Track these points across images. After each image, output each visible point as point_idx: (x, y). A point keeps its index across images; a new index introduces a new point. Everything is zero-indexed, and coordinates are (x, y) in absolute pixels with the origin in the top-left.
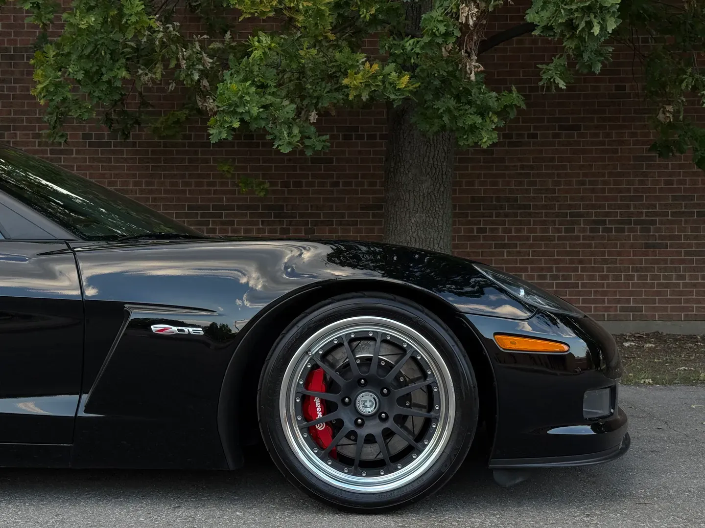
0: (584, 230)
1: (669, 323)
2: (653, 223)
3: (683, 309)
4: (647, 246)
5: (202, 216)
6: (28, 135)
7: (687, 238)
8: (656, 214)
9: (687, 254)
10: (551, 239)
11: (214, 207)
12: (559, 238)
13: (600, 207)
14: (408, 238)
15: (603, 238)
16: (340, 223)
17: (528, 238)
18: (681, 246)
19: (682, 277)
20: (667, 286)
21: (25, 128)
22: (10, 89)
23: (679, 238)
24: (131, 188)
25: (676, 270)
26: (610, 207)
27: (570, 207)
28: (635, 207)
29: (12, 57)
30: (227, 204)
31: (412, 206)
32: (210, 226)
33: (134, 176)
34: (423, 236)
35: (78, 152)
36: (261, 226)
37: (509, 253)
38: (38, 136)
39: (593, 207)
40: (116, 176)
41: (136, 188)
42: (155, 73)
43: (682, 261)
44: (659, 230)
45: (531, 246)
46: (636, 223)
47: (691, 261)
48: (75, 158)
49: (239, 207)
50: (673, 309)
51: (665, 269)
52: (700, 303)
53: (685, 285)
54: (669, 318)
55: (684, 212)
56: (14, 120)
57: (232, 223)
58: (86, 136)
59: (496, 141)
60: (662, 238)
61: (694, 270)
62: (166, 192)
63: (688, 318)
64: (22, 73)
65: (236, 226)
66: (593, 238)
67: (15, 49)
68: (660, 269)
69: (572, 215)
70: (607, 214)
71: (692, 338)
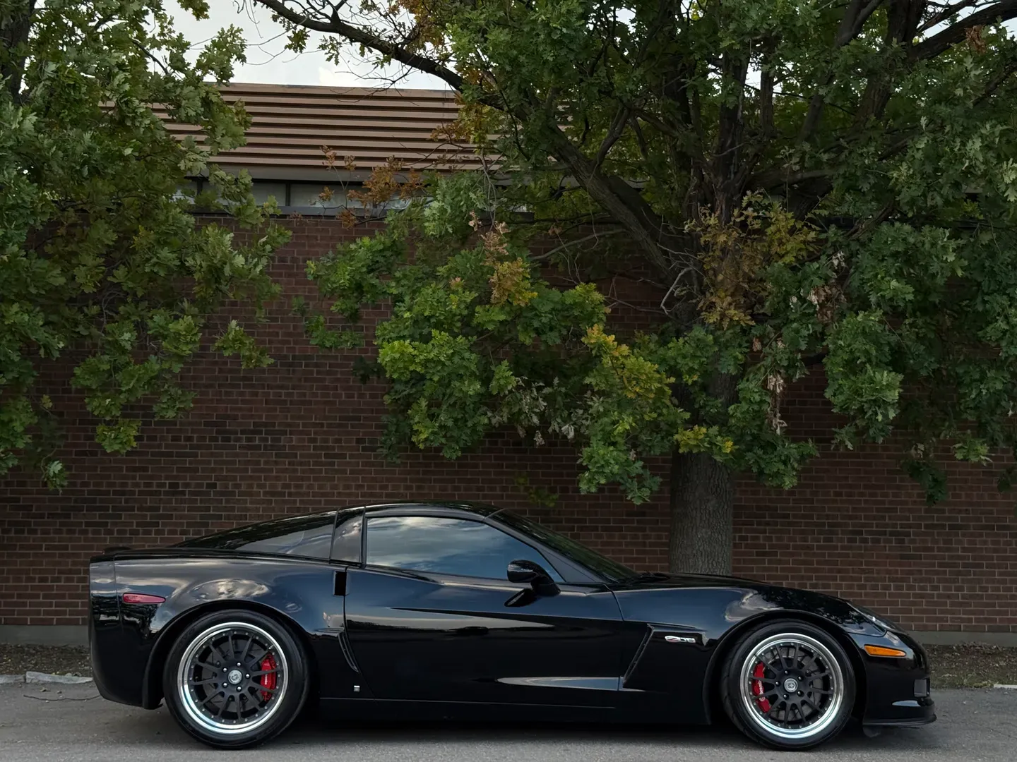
0: (841, 540)
1: (924, 633)
2: (908, 534)
3: (938, 619)
4: (902, 557)
6: (304, 439)
7: (939, 549)
8: (910, 526)
9: (941, 565)
10: (808, 547)
12: (819, 547)
13: (856, 518)
14: (694, 552)
15: (860, 548)
16: (605, 529)
17: (787, 547)
18: (935, 557)
19: (936, 588)
20: (922, 596)
21: (301, 433)
22: (288, 395)
23: (932, 549)
25: (930, 581)
26: (866, 518)
27: (828, 517)
28: (890, 519)
29: (290, 365)
31: (698, 521)
33: (405, 480)
34: (709, 550)
35: (352, 456)
37: (770, 562)
38: (314, 440)
39: (850, 517)
40: (388, 480)
42: (502, 416)
43: (937, 573)
44: (913, 541)
45: (792, 554)
46: (892, 534)
47: (945, 572)
48: (349, 463)
50: (929, 619)
51: (921, 580)
52: (954, 614)
53: (939, 596)
54: (925, 629)
55: (936, 525)
56: (289, 425)
58: (359, 441)
59: (795, 484)
60: (916, 549)
61: (946, 581)
63: (942, 629)
64: (300, 380)
66: (850, 548)
67: (294, 357)
68: (915, 580)
69: (830, 525)
70: (864, 525)
71: (948, 649)
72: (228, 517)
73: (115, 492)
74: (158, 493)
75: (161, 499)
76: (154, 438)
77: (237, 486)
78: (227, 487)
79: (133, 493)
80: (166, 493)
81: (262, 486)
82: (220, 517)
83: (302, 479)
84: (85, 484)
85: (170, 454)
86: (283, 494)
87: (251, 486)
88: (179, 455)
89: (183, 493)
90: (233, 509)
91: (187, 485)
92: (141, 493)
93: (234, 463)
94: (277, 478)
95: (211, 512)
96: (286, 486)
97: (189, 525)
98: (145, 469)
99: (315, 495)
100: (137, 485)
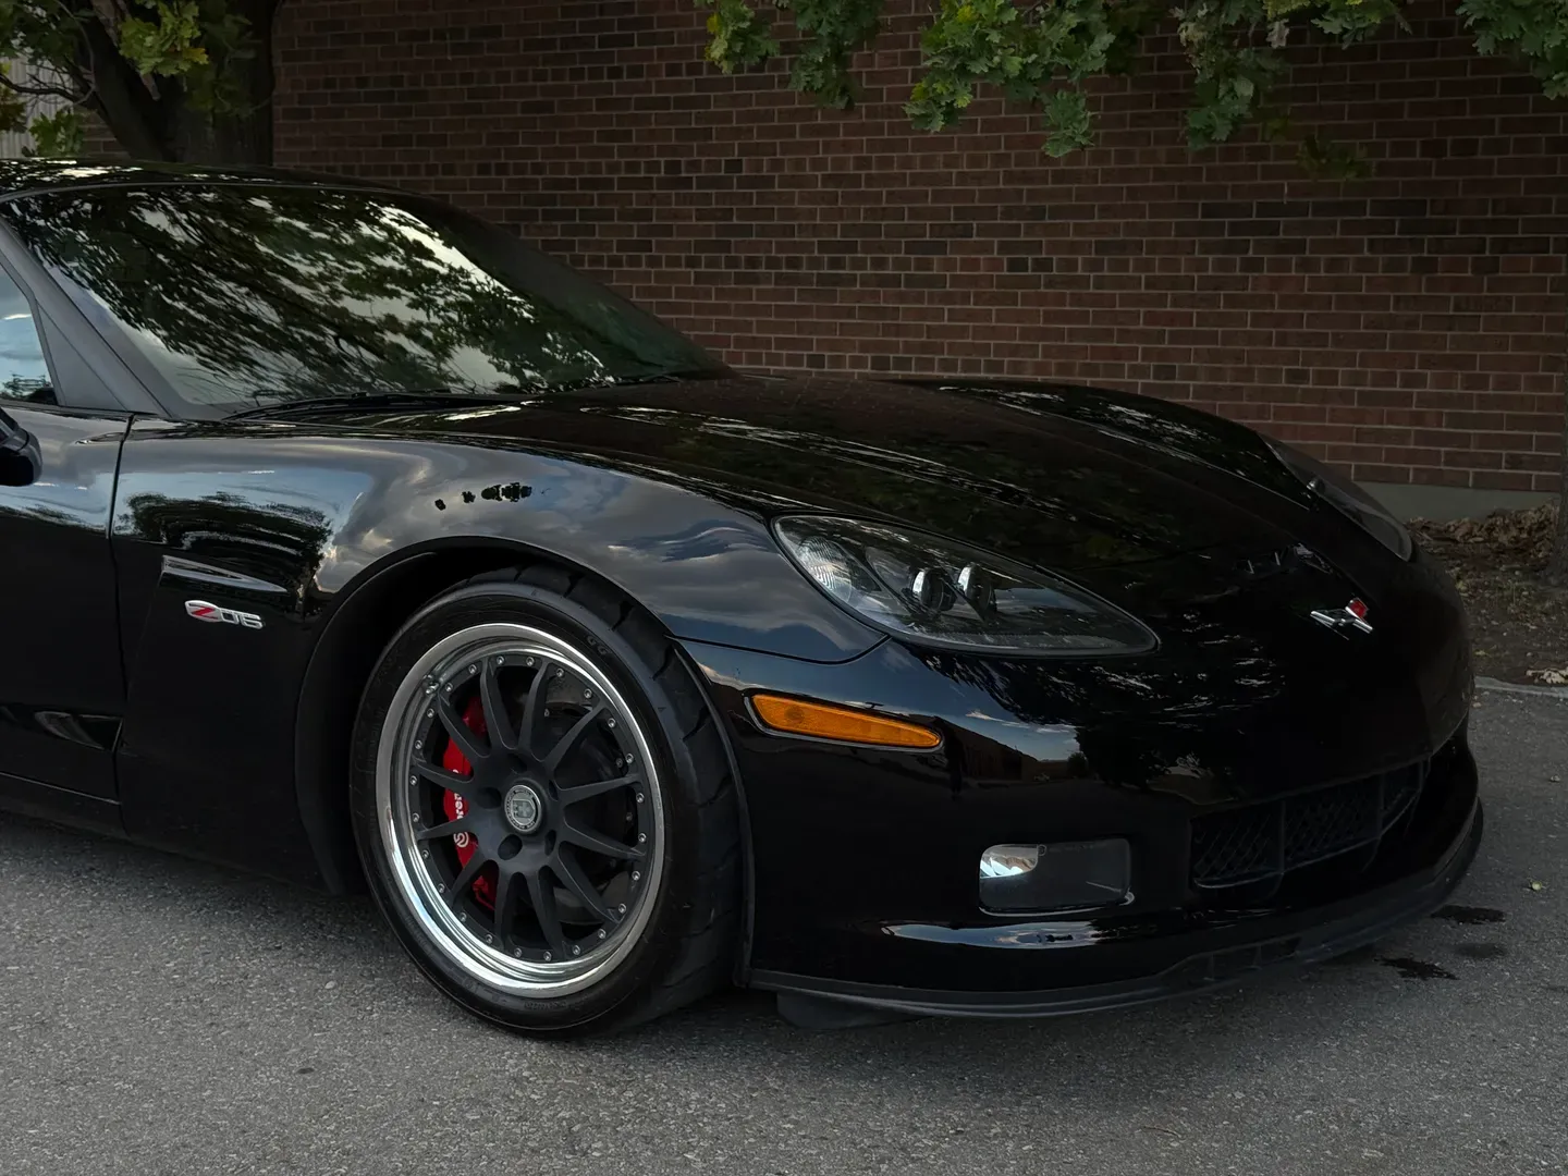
5: (1235, 229)
11: (1264, 209)
24: (1086, 167)
30: (1290, 200)
32: (1251, 254)
36: (1367, 254)
41: (1096, 167)
49: (1319, 209)
57: (1299, 247)
62: (1160, 174)
65: (1307, 254)
72: (763, 231)
73: (585, 183)
74: (647, 183)
75: (654, 195)
76: (636, 72)
77: (777, 165)
78: (759, 169)
79: (609, 183)
80: (662, 184)
81: (818, 164)
82: (747, 230)
83: (890, 146)
84: (538, 169)
85: (664, 103)
86: (855, 180)
87: (799, 164)
88: (680, 103)
89: (687, 182)
90: (769, 214)
91: (694, 166)
92: (624, 183)
93: (769, 116)
94: (846, 146)
95: (735, 222)
96: (863, 163)
97: (700, 246)
98: (627, 135)
99: (915, 179)
100: (613, 168)
